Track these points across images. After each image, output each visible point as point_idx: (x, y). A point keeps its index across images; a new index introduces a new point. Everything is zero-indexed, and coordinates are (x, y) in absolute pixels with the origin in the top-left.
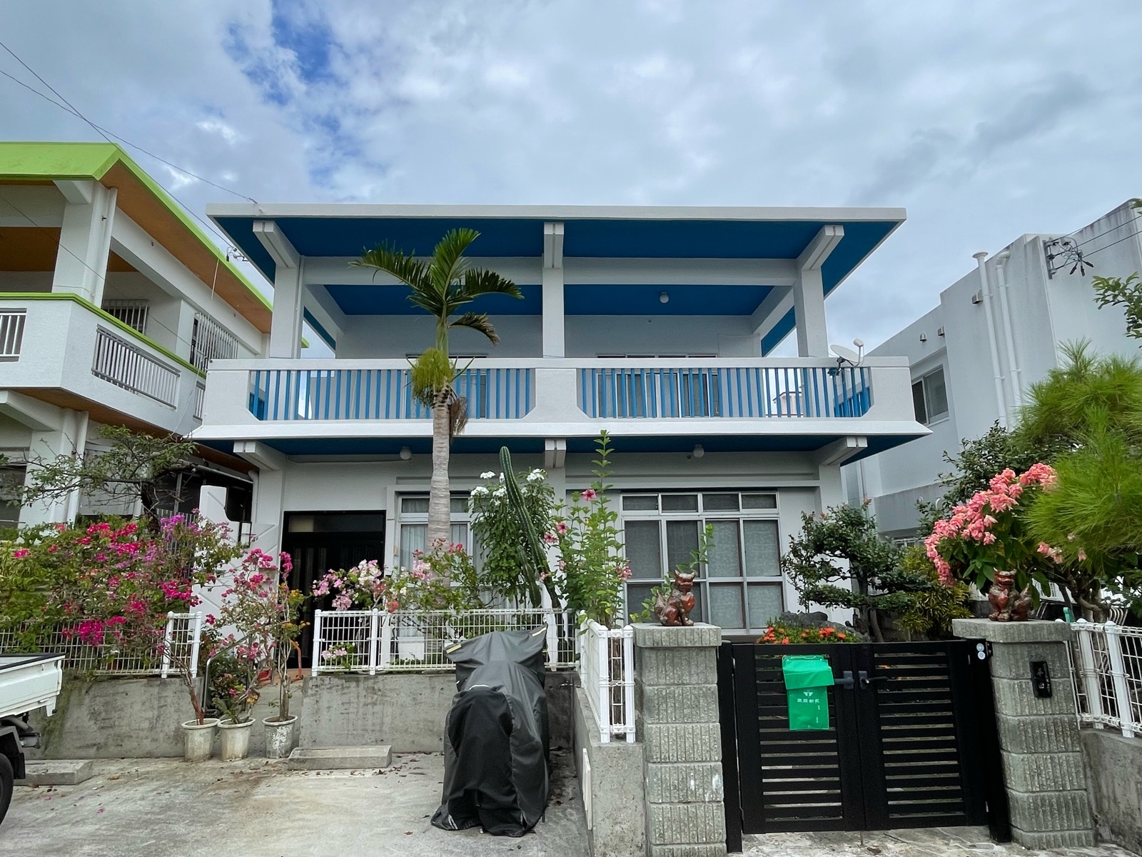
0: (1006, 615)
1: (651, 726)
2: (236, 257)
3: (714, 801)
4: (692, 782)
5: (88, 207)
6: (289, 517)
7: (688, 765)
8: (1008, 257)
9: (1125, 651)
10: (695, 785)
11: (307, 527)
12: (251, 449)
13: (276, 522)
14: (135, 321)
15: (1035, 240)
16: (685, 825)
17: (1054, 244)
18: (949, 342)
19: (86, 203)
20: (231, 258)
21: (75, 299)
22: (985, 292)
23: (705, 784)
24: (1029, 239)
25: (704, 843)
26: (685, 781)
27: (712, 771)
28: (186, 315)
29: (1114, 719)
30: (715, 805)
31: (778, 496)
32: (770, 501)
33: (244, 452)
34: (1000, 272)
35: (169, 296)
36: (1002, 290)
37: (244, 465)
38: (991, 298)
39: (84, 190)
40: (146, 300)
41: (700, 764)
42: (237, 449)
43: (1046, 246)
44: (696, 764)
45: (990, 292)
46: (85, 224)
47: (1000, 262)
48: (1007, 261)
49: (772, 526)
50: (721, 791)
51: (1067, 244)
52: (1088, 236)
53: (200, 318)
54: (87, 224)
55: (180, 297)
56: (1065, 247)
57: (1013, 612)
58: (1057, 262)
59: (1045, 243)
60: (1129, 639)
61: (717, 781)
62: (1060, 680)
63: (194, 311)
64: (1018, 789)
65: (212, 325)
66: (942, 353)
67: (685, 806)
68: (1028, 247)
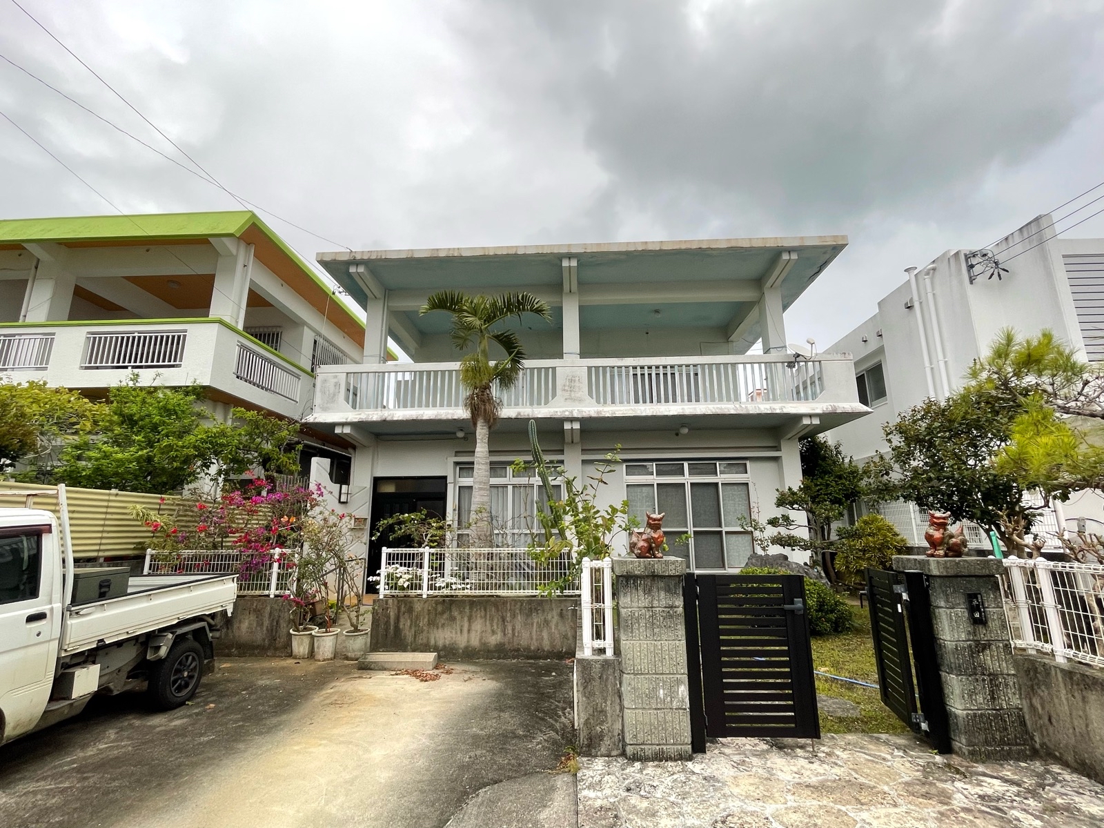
0: (942, 552)
1: (624, 644)
2: (340, 293)
3: (680, 709)
4: (661, 691)
5: (235, 258)
6: (377, 481)
7: (657, 676)
8: (934, 269)
9: (1056, 584)
10: (664, 694)
11: (390, 489)
12: (347, 430)
13: (368, 484)
14: (272, 342)
15: (957, 254)
16: (655, 728)
17: (974, 256)
18: (886, 342)
19: (232, 255)
20: (337, 293)
21: (221, 322)
22: (916, 298)
23: (672, 693)
24: (952, 253)
25: (672, 745)
26: (655, 690)
27: (679, 682)
28: (308, 337)
29: (1046, 645)
30: (681, 711)
31: (748, 463)
32: (741, 469)
33: (342, 433)
34: (928, 281)
35: (296, 323)
36: (930, 296)
37: (343, 442)
38: (921, 303)
39: (230, 245)
40: (280, 327)
41: (668, 676)
42: (338, 430)
43: (967, 258)
44: (664, 676)
45: (920, 299)
46: (232, 270)
47: (928, 274)
48: (933, 273)
49: (745, 487)
50: (687, 700)
51: (985, 255)
52: (1004, 246)
53: (318, 338)
54: (233, 270)
55: (304, 323)
56: (984, 258)
57: (947, 549)
58: (977, 269)
59: (966, 255)
60: (1061, 574)
61: (683, 691)
62: (994, 610)
63: (314, 334)
64: (956, 706)
65: (327, 344)
66: (881, 350)
67: (655, 712)
68: (951, 260)
